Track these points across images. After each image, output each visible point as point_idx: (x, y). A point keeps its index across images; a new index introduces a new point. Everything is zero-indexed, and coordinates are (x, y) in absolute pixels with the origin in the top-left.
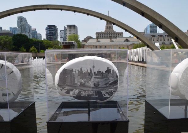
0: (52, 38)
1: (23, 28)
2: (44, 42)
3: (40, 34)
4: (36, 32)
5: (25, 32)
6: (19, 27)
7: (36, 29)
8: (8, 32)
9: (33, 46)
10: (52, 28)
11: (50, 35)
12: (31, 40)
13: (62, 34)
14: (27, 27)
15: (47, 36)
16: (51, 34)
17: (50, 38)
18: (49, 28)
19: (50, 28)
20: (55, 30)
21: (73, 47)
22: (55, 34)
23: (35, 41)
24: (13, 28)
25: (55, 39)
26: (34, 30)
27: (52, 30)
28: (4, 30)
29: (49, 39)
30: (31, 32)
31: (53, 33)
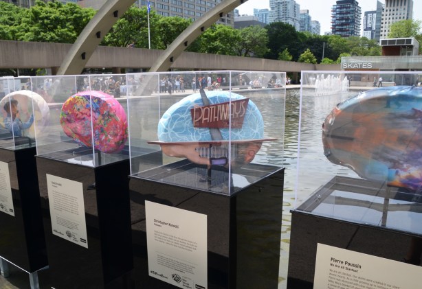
0: (346, 30)
1: (281, 9)
2: (331, 40)
3: (317, 22)
4: (309, 18)
5: (287, 18)
6: (272, 8)
7: (308, 11)
8: (251, 19)
9: (308, 50)
10: (346, 8)
11: (342, 25)
12: (302, 36)
13: (368, 22)
14: (290, 7)
15: (334, 27)
16: (344, 21)
17: (341, 30)
18: (340, 8)
19: (343, 8)
20: (354, 11)
22: (353, 22)
23: (310, 37)
24: (261, 11)
25: (353, 32)
26: (304, 14)
27: (347, 13)
28: (243, 15)
29: (338, 33)
30: (298, 17)
31: (348, 19)
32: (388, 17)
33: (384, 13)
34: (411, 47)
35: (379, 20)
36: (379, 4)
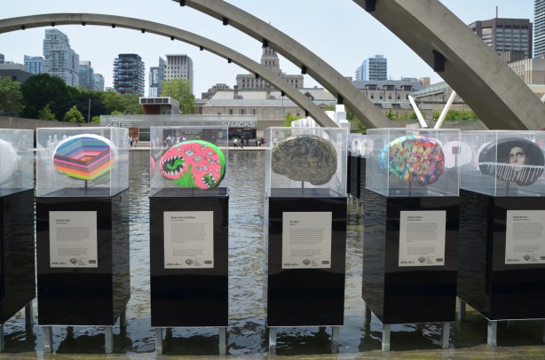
0: (128, 86)
1: (57, 58)
2: (104, 97)
3: (101, 76)
4: (91, 70)
5: (63, 70)
6: (47, 57)
7: (90, 63)
8: (19, 68)
9: (75, 107)
10: (129, 62)
11: (125, 80)
12: (74, 90)
13: (155, 78)
14: (67, 57)
15: (116, 82)
16: (127, 76)
17: (123, 86)
18: (123, 62)
19: (126, 62)
20: (137, 66)
21: (167, 111)
22: (136, 77)
23: (83, 93)
24: (34, 58)
25: (136, 88)
26: (86, 66)
27: (130, 68)
28: (8, 62)
29: (121, 88)
30: (77, 69)
31: (130, 74)
32: (170, 74)
33: (166, 70)
34: (170, 106)
35: (161, 76)
36: (161, 60)
